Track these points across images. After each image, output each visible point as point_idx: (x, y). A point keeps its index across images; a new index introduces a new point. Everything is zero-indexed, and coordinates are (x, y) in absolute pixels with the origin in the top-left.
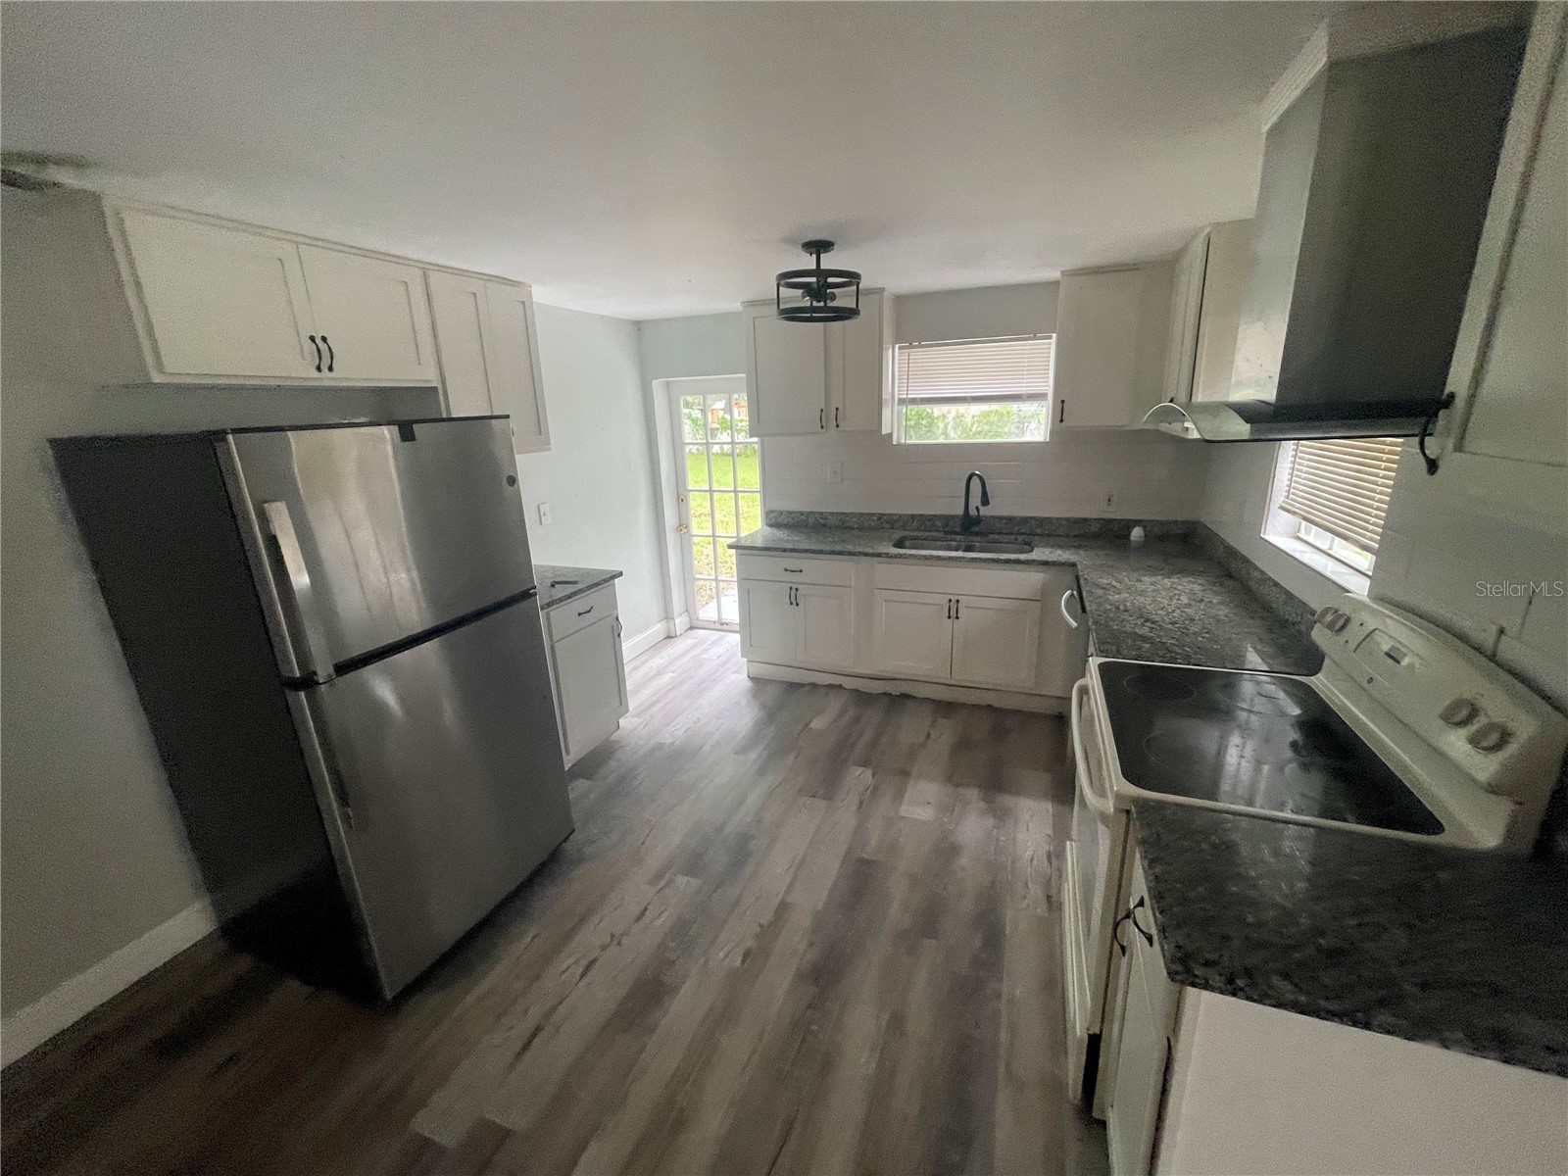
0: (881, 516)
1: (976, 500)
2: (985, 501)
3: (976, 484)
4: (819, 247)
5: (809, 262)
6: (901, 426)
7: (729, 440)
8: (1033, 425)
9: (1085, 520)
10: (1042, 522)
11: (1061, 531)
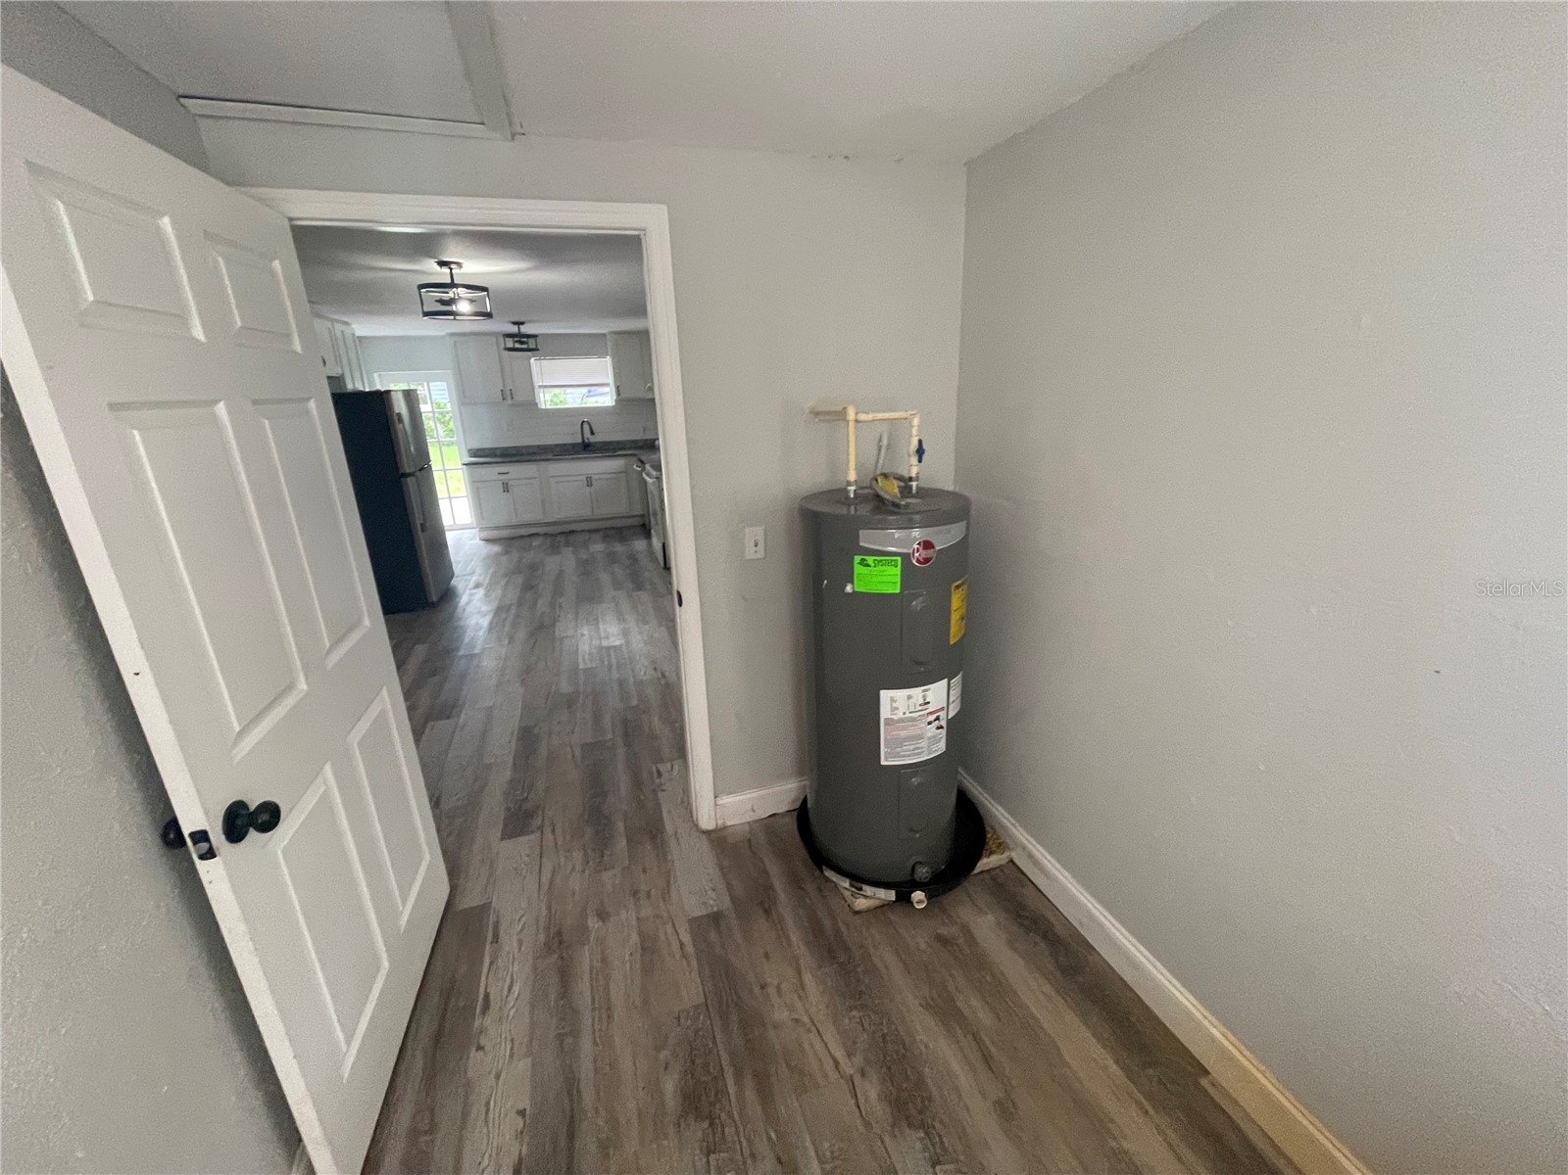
0: (539, 446)
1: (587, 434)
2: (592, 433)
3: (586, 426)
4: (519, 324)
5: (514, 329)
6: (546, 400)
7: (431, 410)
8: (606, 399)
9: (636, 441)
10: (618, 442)
11: (628, 446)
